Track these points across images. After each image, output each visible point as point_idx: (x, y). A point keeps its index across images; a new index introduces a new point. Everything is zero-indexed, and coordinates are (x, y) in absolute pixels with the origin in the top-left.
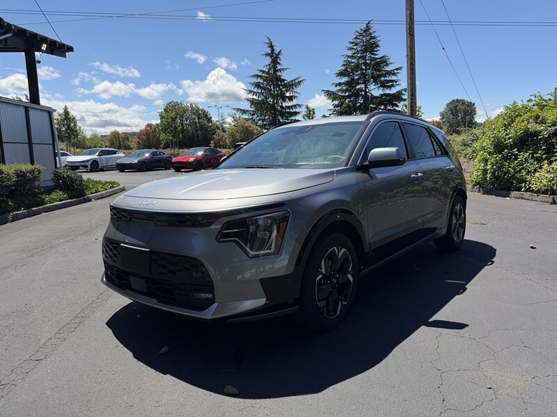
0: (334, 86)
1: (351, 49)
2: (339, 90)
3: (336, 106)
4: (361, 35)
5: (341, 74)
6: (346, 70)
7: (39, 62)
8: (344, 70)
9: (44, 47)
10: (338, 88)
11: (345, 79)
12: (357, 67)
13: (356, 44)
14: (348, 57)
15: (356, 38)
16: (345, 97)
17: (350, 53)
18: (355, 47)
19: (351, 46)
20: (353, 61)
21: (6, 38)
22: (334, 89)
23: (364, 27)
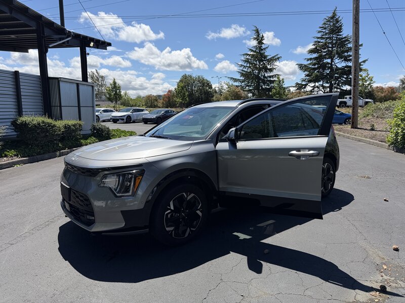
0: (306, 61)
1: (319, 32)
2: (310, 64)
3: (307, 75)
4: (329, 21)
5: (311, 51)
6: (316, 48)
7: (88, 54)
8: (315, 49)
9: (92, 44)
10: (309, 62)
11: (315, 55)
12: (325, 46)
13: (325, 29)
14: (318, 38)
15: (325, 24)
16: (315, 69)
17: (319, 35)
18: (324, 31)
19: (320, 30)
20: (322, 41)
21: (68, 41)
22: (306, 63)
23: (331, 15)
